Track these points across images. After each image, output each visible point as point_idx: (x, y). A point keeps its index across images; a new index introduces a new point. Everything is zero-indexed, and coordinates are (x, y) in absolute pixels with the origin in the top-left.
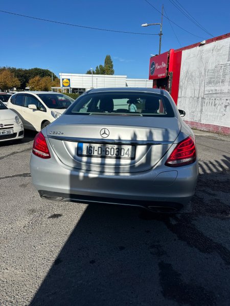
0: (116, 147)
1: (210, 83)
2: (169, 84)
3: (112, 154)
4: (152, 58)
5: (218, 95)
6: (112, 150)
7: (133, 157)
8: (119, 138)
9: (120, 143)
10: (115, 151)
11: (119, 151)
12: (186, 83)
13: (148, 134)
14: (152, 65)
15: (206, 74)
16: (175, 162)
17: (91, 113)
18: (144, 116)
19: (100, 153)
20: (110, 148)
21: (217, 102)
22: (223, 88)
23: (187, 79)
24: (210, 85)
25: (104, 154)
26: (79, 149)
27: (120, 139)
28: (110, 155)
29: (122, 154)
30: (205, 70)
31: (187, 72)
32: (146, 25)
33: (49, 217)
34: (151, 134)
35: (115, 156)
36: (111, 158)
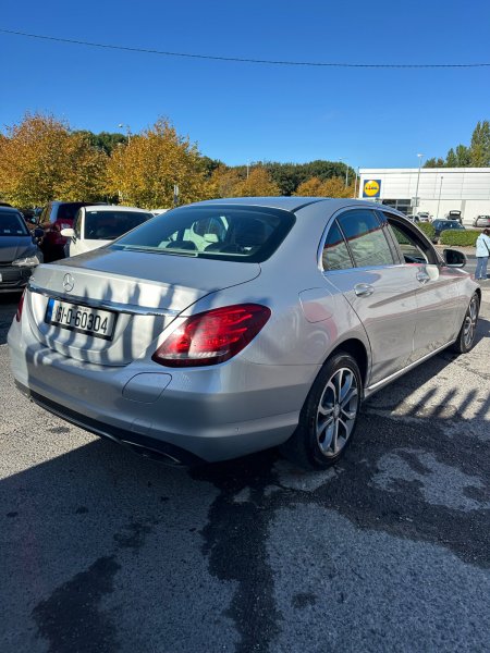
0: (89, 311)
3: (83, 324)
6: (85, 317)
7: (110, 334)
8: (86, 293)
10: (88, 319)
11: (93, 320)
13: (132, 292)
19: (69, 320)
20: (82, 312)
25: (72, 325)
26: (49, 309)
27: (86, 297)
28: (80, 327)
29: (97, 327)
34: (137, 290)
35: (86, 329)
36: (80, 331)
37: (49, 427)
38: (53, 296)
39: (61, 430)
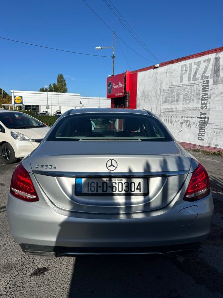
0: (124, 181)
1: (165, 102)
2: (127, 103)
3: (120, 189)
4: (109, 79)
5: (174, 113)
6: (120, 184)
7: (146, 192)
9: (129, 176)
10: (124, 186)
11: (129, 185)
12: (143, 102)
13: (162, 164)
14: (109, 85)
15: (162, 93)
16: (193, 195)
17: (81, 138)
18: (143, 140)
19: (105, 189)
20: (117, 182)
21: (173, 119)
22: (178, 106)
23: (143, 98)
24: (166, 104)
25: (110, 191)
26: (77, 187)
27: (130, 171)
28: (117, 192)
29: (133, 189)
30: (160, 90)
31: (144, 92)
32: (99, 47)
33: (33, 275)
34: (165, 163)
35: (124, 192)
36: (119, 195)
37: (29, 274)
38: (78, 176)
39: (41, 271)
